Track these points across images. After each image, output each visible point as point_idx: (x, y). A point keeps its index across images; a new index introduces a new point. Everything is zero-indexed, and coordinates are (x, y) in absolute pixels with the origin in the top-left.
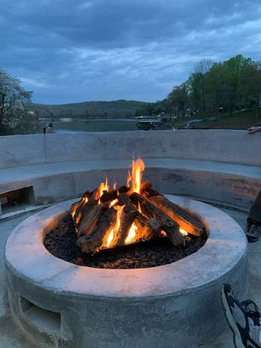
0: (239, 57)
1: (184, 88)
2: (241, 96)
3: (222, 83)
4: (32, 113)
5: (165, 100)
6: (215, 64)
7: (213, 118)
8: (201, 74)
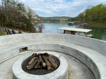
0: (101, 4)
1: (83, 13)
2: (101, 16)
3: (95, 12)
4: (40, 19)
5: (77, 17)
6: (93, 6)
7: (91, 23)
8: (88, 9)
